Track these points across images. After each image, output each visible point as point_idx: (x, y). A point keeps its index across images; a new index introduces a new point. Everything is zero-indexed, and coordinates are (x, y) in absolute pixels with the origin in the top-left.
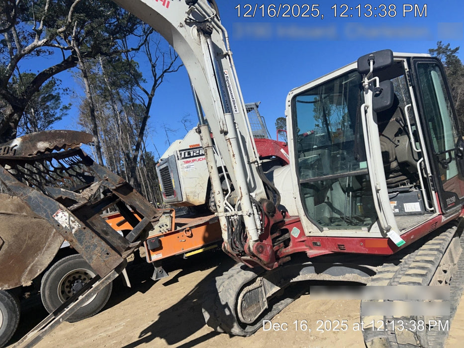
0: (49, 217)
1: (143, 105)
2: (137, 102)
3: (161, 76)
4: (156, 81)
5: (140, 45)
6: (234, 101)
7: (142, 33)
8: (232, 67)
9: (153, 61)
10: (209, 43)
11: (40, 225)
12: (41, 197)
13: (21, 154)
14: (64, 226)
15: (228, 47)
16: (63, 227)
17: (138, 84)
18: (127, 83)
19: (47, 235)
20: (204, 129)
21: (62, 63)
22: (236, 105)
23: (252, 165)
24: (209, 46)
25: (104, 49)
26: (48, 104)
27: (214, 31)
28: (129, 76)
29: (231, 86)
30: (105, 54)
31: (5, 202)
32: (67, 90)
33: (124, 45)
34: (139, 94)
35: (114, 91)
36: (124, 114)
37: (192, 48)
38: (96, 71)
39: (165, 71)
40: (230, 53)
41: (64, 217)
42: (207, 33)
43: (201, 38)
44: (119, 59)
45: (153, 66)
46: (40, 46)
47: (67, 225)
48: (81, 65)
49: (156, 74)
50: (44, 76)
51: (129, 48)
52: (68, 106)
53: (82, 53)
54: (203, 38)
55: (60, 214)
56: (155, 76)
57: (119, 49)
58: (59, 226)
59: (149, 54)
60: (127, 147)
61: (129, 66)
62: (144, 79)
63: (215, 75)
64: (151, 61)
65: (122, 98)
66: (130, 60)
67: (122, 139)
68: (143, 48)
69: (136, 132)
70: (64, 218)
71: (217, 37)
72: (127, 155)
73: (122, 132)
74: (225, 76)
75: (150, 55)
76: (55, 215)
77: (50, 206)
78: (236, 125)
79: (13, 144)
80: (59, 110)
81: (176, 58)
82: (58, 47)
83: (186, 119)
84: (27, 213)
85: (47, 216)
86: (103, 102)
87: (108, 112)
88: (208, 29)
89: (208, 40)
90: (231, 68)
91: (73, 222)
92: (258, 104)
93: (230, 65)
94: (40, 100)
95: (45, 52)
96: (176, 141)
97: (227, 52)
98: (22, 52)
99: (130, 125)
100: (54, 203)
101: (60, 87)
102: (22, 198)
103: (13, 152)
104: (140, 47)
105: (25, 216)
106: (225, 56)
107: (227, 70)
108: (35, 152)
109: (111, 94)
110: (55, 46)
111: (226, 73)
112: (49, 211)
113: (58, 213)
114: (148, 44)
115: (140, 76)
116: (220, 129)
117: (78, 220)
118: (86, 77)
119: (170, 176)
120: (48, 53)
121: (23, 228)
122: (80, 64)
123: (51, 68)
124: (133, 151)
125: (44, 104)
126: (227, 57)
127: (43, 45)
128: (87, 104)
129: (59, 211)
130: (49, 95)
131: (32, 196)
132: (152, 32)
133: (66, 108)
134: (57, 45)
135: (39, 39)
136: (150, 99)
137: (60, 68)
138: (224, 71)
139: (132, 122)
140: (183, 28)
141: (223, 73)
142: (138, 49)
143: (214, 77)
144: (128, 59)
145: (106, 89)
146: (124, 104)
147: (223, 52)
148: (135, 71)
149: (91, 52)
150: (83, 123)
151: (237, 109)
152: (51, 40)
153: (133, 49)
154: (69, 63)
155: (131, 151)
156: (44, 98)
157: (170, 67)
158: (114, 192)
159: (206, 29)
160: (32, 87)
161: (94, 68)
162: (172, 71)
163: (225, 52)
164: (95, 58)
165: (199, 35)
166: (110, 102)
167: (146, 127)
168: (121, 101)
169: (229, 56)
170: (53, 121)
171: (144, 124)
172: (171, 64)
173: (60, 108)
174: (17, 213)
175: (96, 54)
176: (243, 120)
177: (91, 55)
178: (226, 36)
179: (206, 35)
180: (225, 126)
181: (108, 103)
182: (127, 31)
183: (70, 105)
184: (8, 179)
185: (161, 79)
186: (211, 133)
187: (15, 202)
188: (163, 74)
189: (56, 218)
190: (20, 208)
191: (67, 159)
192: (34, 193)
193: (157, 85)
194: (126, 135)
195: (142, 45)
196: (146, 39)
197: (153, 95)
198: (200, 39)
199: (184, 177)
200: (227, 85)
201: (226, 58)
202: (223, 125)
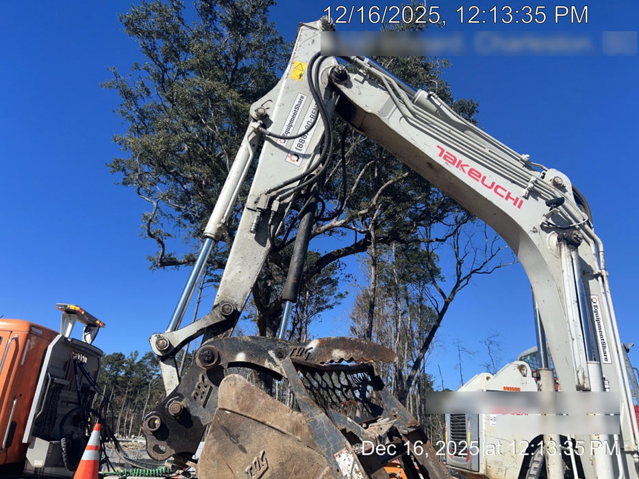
0: (329, 455)
1: (434, 308)
2: (428, 304)
3: (467, 276)
4: (459, 282)
5: (447, 235)
6: (603, 343)
7: (453, 222)
8: (605, 293)
9: (460, 257)
10: (574, 257)
11: (311, 459)
12: (328, 425)
13: (313, 359)
14: (344, 475)
15: (602, 264)
16: (342, 475)
17: (434, 282)
18: (419, 278)
19: (315, 475)
20: (545, 374)
21: (352, 246)
22: (607, 349)
23: (628, 456)
24: (574, 261)
25: (402, 236)
26: (324, 288)
27: (583, 242)
28: (424, 270)
29: (601, 321)
30: (402, 242)
31: (283, 416)
32: (349, 276)
33: (427, 232)
34: (433, 295)
35: (401, 286)
36: (408, 317)
37: (546, 260)
38: (386, 259)
39: (474, 272)
40: (604, 273)
41: (347, 460)
42: (574, 244)
43: (563, 249)
44: (416, 249)
45: (459, 263)
46: (336, 227)
47: (348, 474)
48: (373, 250)
49: (461, 273)
50: (331, 257)
51: (433, 238)
52: (343, 293)
53: (377, 238)
54: (565, 250)
55: (344, 455)
56: (459, 276)
57: (420, 237)
58: (338, 471)
59: (456, 247)
60: (401, 360)
61: (427, 258)
62: (442, 276)
63: (578, 301)
64: (457, 256)
65: (409, 295)
66: (430, 251)
67: (397, 348)
68: (450, 240)
69: (417, 343)
70: (347, 462)
71: (587, 251)
72: (399, 372)
73: (400, 340)
74: (593, 304)
75: (458, 248)
76: (337, 454)
77: (334, 441)
78: (606, 382)
79: (309, 346)
80: (333, 297)
81: (493, 256)
82: (354, 229)
83: (492, 339)
84: (301, 437)
85: (328, 453)
86: (385, 296)
87: (388, 310)
88: (575, 238)
89: (573, 254)
90: (603, 295)
91: (357, 472)
92: (629, 346)
93: (603, 291)
94: (316, 282)
95: (338, 232)
96: (482, 374)
97: (600, 271)
98: (318, 231)
99: (412, 331)
100: (340, 438)
101: (343, 272)
102: (307, 419)
103: (307, 355)
104: (447, 237)
105: (299, 441)
106: (596, 276)
107: (596, 297)
108: (329, 361)
109: (397, 289)
110: (351, 228)
111: (594, 300)
112: (332, 446)
113: (342, 452)
114: (458, 235)
115: (438, 272)
116: (577, 384)
117: (363, 470)
118: (374, 264)
119: (465, 424)
120: (340, 234)
121: (292, 456)
122: (371, 250)
123: (338, 250)
124: (408, 367)
125: (320, 288)
126: (600, 278)
127: (340, 226)
128: (367, 296)
129: (344, 451)
130: (328, 279)
131: (319, 420)
132: (466, 222)
133: (341, 296)
134: (353, 227)
135: (337, 220)
136: (447, 304)
137: (349, 251)
138: (592, 297)
139: (415, 329)
140: (537, 234)
141: (590, 301)
142: (444, 240)
143: (576, 304)
144: (428, 250)
145: (392, 282)
146: (410, 303)
147: (593, 271)
148: (433, 265)
149: (387, 238)
150: (356, 318)
151: (609, 357)
152: (349, 222)
153: (437, 240)
154: (360, 247)
155: (405, 368)
156: (322, 280)
157: (482, 267)
158: (404, 438)
159: (573, 238)
160: (315, 267)
161: (385, 255)
162: (485, 273)
163: (596, 271)
164: (389, 245)
165: (559, 245)
166: (394, 298)
167: (434, 339)
168: (407, 299)
169: (602, 277)
170: (323, 308)
171: (432, 335)
172: (484, 264)
173: (335, 295)
174: (291, 434)
175: (391, 241)
176: (618, 377)
177: (387, 241)
178: (601, 249)
179: (571, 246)
180: (586, 380)
181: (390, 299)
182: (434, 218)
183: (347, 293)
184: (300, 391)
185: (466, 280)
186: (556, 384)
187: (293, 419)
188: (470, 275)
189: (338, 459)
190: (297, 428)
191: (355, 375)
192: (320, 416)
193: (459, 288)
194: (403, 344)
195: (451, 235)
196: (456, 230)
197: (451, 300)
198: (560, 251)
199: (487, 434)
200: (595, 318)
201: (597, 280)
202: (584, 377)
